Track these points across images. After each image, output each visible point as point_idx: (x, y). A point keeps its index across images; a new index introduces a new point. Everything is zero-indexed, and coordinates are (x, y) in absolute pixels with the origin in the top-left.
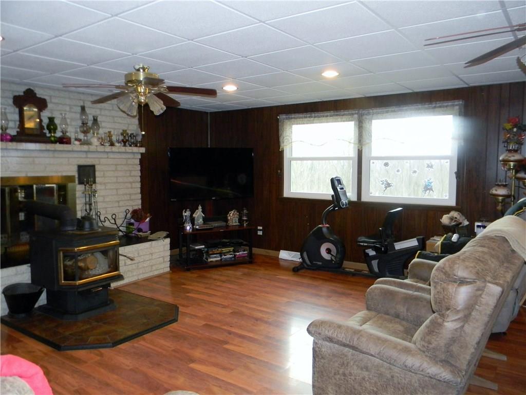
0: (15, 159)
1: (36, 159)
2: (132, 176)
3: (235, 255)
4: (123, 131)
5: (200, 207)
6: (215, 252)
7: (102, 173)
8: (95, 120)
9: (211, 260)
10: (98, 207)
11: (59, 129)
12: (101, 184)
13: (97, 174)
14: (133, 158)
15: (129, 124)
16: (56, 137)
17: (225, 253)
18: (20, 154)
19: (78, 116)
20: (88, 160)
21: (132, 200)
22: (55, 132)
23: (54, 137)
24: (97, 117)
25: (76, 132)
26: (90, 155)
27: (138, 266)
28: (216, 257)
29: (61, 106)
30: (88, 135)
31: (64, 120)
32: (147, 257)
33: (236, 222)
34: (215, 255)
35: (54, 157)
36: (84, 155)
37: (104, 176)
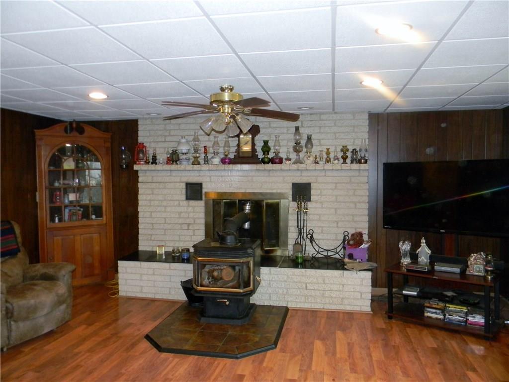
0: (237, 177)
1: (254, 178)
2: (356, 196)
3: (467, 320)
4: (343, 147)
5: (423, 241)
6: (434, 306)
7: (319, 191)
8: (309, 138)
9: (429, 315)
10: (308, 225)
11: (272, 150)
12: (316, 202)
13: (312, 192)
14: (359, 176)
15: (354, 139)
16: (269, 158)
17: (452, 311)
18: (240, 173)
19: (292, 137)
20: (304, 178)
21: (355, 222)
22: (268, 154)
23: (267, 157)
24: (311, 135)
25: (288, 152)
26: (305, 174)
27: (323, 294)
28: (436, 313)
29: (278, 129)
30: (300, 154)
31: (277, 141)
32: (335, 287)
33: (479, 271)
34: (434, 311)
35: (269, 176)
36: (299, 173)
37: (321, 194)
